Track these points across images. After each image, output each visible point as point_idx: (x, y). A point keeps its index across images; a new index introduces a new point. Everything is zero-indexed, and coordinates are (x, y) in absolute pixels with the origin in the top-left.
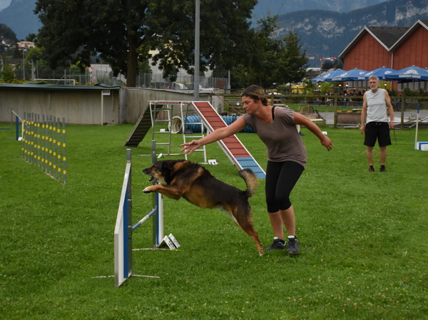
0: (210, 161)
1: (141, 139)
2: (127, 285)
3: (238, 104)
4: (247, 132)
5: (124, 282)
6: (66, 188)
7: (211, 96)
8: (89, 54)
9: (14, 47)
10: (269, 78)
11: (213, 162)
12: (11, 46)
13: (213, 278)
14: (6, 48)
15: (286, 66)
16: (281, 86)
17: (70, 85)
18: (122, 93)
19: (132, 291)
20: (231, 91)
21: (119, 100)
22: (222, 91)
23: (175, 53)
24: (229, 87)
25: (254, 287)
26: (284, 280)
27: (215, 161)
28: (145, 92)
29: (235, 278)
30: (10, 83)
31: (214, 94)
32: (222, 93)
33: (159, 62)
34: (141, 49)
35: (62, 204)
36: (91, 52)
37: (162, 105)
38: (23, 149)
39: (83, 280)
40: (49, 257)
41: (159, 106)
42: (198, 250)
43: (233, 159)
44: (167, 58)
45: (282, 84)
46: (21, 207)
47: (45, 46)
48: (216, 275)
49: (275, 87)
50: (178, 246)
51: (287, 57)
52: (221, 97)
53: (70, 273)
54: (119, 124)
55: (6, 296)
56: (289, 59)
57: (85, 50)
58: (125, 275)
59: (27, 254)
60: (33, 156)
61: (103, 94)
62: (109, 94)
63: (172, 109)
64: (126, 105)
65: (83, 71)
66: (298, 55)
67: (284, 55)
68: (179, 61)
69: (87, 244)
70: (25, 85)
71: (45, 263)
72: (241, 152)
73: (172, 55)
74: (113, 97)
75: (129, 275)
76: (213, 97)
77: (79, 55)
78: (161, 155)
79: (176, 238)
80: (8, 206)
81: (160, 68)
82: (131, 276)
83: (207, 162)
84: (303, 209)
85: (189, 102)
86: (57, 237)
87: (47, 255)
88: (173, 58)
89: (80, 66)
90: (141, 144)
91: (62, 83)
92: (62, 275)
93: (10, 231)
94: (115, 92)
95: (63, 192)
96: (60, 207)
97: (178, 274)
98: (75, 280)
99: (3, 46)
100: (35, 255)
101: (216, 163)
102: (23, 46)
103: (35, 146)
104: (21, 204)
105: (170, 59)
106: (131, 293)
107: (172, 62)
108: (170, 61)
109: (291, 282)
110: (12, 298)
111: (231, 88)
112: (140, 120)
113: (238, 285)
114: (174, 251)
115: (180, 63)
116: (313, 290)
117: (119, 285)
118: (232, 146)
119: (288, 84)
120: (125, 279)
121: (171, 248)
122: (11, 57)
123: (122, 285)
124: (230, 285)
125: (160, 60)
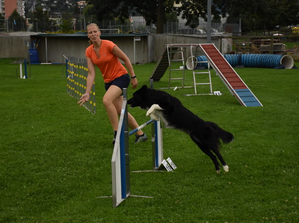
0: (215, 92)
1: (162, 75)
2: (124, 205)
3: (244, 44)
4: (249, 67)
5: (122, 203)
6: (94, 117)
7: (221, 39)
8: (128, 8)
9: (75, 5)
10: (272, 22)
11: (217, 93)
12: (73, 5)
13: (200, 199)
14: (69, 7)
15: (286, 12)
16: (283, 28)
17: (116, 33)
18: (150, 39)
19: (128, 211)
20: (242, 34)
21: (147, 44)
22: (231, 35)
23: (195, 6)
24: (240, 31)
25: (235, 207)
26: (263, 200)
27: (219, 92)
28: (168, 37)
29: (219, 198)
30: (67, 33)
31: (223, 37)
32: (230, 36)
33: (182, 13)
34: (167, 3)
35: (87, 131)
36: (129, 7)
37: (177, 48)
38: (68, 85)
39: (88, 200)
40: (65, 179)
41: (175, 49)
42: (191, 172)
43: (232, 91)
44: (189, 9)
45: (284, 26)
46: (54, 134)
47: (93, 4)
48: (202, 196)
49: (277, 29)
50: (175, 167)
51: (287, 4)
52: (230, 39)
53: (79, 193)
54: (148, 63)
55: (21, 215)
56: (289, 6)
57: (125, 6)
58: (123, 196)
59: (48, 176)
60: (74, 91)
61: (135, 40)
62: (140, 40)
63: (185, 51)
64: (153, 48)
65: (123, 22)
66: (296, 3)
67: (284, 3)
68: (198, 12)
69: (99, 166)
70: (76, 34)
71: (60, 184)
72: (239, 84)
73: (192, 7)
74: (143, 42)
75: (127, 196)
76: (223, 39)
77: (120, 10)
78: (176, 88)
79: (174, 161)
80: (43, 134)
81: (183, 18)
82: (129, 197)
83: (213, 93)
84: (288, 133)
85: (197, 44)
86: (76, 160)
87: (64, 177)
88: (193, 10)
89: (121, 18)
90: (162, 79)
91: (108, 32)
92: (72, 196)
93: (39, 155)
94: (144, 38)
95: (91, 120)
96: (85, 133)
97: (169, 195)
98: (81, 199)
99: (67, 5)
100: (54, 177)
101: (221, 94)
102: (82, 4)
103: (75, 83)
104: (55, 131)
105: (190, 10)
106: (126, 213)
107: (193, 12)
108: (191, 12)
109: (269, 203)
110: (25, 217)
111: (242, 31)
112: (160, 60)
113: (221, 205)
114: (170, 172)
115: (199, 13)
116: (288, 211)
117: (117, 205)
118: (231, 80)
119: (289, 27)
120: (123, 200)
121: (169, 170)
122: (72, 13)
123: (120, 205)
124: (214, 205)
125: (183, 11)
